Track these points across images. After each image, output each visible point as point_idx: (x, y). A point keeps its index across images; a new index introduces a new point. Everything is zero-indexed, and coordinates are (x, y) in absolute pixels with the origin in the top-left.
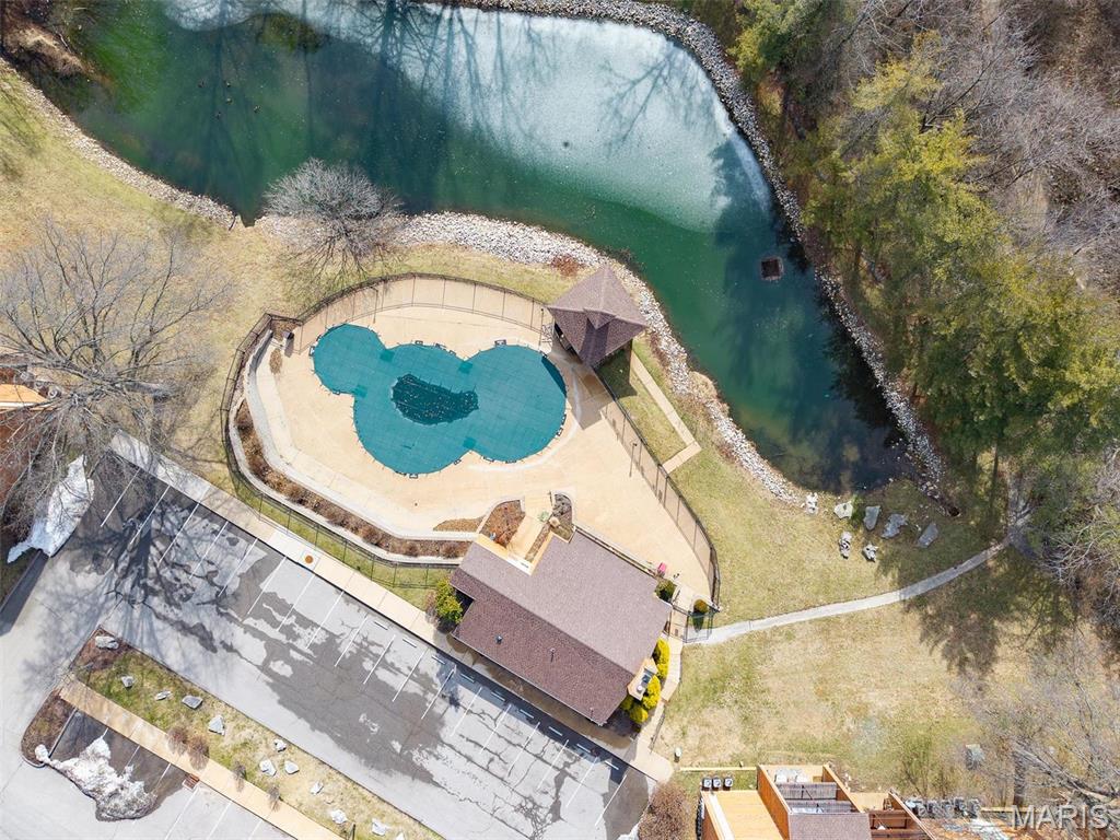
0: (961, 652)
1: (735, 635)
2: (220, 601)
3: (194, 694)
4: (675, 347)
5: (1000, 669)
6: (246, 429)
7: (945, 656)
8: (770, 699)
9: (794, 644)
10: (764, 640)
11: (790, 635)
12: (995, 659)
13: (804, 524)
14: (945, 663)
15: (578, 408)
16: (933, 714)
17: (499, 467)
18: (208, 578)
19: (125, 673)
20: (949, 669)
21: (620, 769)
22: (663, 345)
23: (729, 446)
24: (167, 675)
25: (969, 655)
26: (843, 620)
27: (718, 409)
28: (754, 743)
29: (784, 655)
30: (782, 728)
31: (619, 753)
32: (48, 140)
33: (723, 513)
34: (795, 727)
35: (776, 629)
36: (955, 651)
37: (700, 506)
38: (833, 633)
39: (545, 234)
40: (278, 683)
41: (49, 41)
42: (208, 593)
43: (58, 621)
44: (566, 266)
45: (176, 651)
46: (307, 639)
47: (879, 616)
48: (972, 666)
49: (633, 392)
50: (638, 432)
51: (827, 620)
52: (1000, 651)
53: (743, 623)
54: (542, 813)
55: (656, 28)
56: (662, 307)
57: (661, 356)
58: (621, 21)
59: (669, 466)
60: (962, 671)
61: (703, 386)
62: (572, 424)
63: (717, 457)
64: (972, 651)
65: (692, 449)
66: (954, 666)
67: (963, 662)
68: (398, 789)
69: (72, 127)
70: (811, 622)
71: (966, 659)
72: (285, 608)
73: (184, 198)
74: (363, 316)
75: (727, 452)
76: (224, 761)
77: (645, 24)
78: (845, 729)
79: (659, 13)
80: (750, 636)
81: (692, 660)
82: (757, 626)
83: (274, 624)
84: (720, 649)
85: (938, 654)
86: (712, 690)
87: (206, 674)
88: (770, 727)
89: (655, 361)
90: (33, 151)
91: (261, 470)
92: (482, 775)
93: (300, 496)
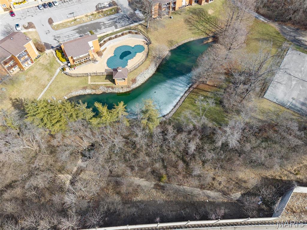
0: (19, 102)
1: (56, 73)
2: (116, 22)
3: (106, 15)
4: (109, 91)
5: (10, 105)
6: (136, 33)
7: (21, 99)
8: (42, 70)
9: (46, 80)
10: (51, 76)
11: (49, 80)
12: (12, 106)
13: (63, 94)
14: (20, 98)
15: (109, 70)
16: (16, 89)
17: (109, 57)
18: (120, 22)
19: (114, 11)
20: (19, 98)
21: (52, 47)
22: (110, 89)
23: (86, 90)
24: (111, 14)
25: (17, 103)
26: (43, 90)
27: (93, 92)
28: (38, 64)
29: (47, 77)
30: (36, 68)
31: (54, 49)
32: (194, 36)
33: (76, 82)
34: (35, 69)
35: (51, 79)
36: (20, 101)
37: (80, 79)
38: (42, 86)
39: (142, 83)
40: (100, 23)
41: (209, 41)
42: (117, 21)
43: (126, 9)
44: (134, 81)
45: (113, 16)
46: (103, 27)
47: (37, 95)
48: (16, 102)
49: (106, 79)
50: (99, 76)
51: (45, 87)
52: (13, 108)
53: (57, 75)
54: (56, 38)
55: (168, 114)
56: (117, 93)
57: (109, 87)
58: (173, 109)
59: (89, 77)
60: (16, 99)
61: (99, 92)
62: (107, 68)
63: (85, 86)
64: (18, 104)
65: (89, 83)
66: (19, 99)
67: (18, 101)
68: (76, 27)
69: (195, 39)
70: (47, 85)
71: (17, 102)
72: (109, 27)
73: (177, 46)
74: (144, 52)
75: (85, 88)
76: (95, 14)
77: (170, 113)
78: (27, 76)
79: (170, 115)
80: (54, 75)
81: (58, 65)
82: (54, 77)
83: (108, 25)
84: (56, 69)
85: (23, 99)
86: (51, 64)
87: (108, 17)
88: (38, 67)
89: (108, 86)
90: (193, 33)
91: (130, 32)
92: (68, 35)
93: (123, 35)
